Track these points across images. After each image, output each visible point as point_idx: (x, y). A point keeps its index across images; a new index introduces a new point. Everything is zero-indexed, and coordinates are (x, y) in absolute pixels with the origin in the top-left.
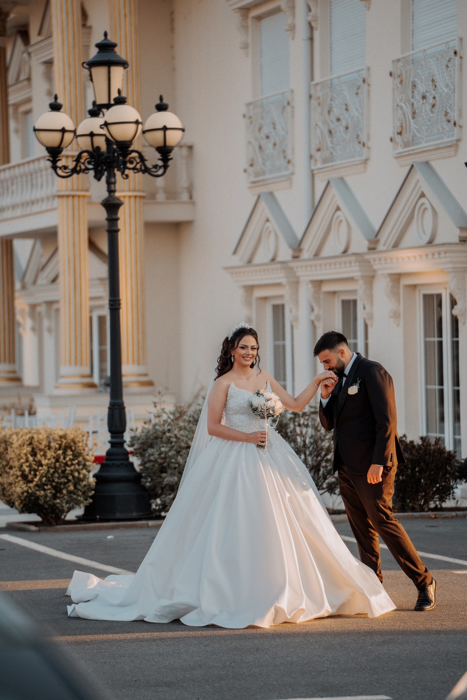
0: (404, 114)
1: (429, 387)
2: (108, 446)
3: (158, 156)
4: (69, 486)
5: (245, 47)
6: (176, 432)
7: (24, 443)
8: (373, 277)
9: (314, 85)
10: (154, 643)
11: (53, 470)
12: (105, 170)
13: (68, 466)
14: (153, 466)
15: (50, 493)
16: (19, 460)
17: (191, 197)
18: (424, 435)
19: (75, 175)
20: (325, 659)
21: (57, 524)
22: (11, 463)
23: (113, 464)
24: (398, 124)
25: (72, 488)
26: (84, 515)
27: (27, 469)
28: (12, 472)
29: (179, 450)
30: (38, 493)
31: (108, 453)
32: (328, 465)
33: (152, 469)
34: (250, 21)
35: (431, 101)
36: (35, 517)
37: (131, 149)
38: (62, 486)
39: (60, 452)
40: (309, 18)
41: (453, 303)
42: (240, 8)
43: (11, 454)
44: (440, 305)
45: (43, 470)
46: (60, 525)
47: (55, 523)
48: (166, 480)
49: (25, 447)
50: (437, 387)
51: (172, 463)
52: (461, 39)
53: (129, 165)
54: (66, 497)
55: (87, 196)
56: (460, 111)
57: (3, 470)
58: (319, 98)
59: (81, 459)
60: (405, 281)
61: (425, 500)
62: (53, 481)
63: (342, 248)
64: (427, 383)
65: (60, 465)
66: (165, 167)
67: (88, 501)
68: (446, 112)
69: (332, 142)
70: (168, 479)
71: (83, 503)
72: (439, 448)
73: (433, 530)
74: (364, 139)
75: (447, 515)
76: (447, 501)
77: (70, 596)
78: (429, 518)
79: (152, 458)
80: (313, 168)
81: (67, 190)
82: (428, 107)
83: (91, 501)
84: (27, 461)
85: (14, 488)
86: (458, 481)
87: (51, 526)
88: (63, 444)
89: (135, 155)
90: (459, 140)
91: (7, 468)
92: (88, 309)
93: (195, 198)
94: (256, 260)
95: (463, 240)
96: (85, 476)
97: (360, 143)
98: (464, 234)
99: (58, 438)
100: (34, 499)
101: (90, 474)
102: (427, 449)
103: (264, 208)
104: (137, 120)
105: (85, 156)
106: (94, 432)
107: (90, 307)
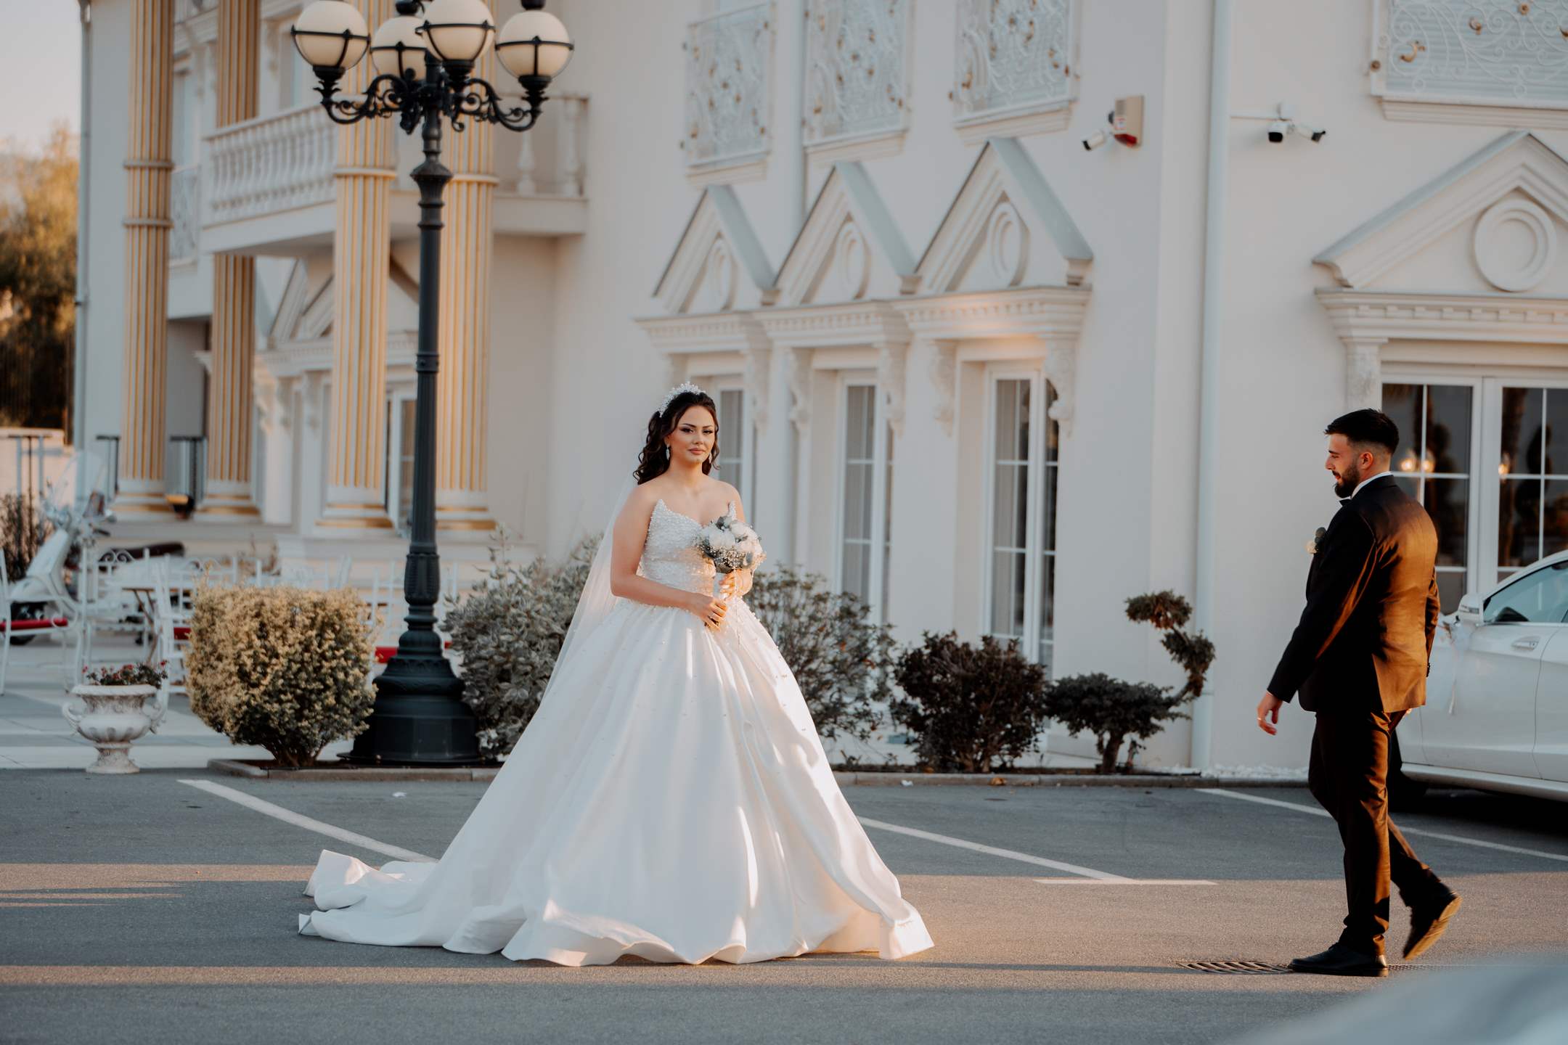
0: (975, 50)
1: (1000, 549)
2: (404, 628)
3: (522, 91)
4: (327, 698)
6: (530, 607)
7: (246, 614)
8: (907, 344)
10: (466, 991)
11: (299, 666)
12: (422, 113)
13: (326, 660)
14: (486, 667)
15: (291, 708)
16: (235, 644)
17: (581, 191)
18: (987, 632)
19: (364, 119)
20: (795, 1033)
21: (302, 767)
22: (220, 650)
23: (412, 661)
24: (964, 69)
25: (331, 701)
26: (352, 753)
27: (249, 662)
28: (221, 666)
30: (268, 706)
31: (403, 641)
32: (811, 680)
33: (483, 674)
35: (1025, 28)
36: (261, 753)
37: (470, 76)
38: (313, 697)
39: (313, 633)
41: (1052, 396)
43: (220, 633)
44: (1026, 401)
45: (279, 665)
46: (307, 767)
47: (298, 765)
48: (508, 694)
49: (247, 620)
50: (1015, 550)
51: (521, 663)
53: (465, 106)
54: (319, 718)
55: (389, 178)
56: (1077, 49)
57: (206, 663)
58: (821, 18)
59: (350, 647)
60: (965, 354)
61: (983, 752)
62: (297, 686)
63: (853, 290)
64: (995, 543)
65: (311, 657)
66: (535, 113)
67: (360, 727)
68: (1052, 50)
69: (842, 97)
70: (513, 693)
71: (352, 729)
72: (1015, 659)
73: (997, 805)
74: (899, 92)
75: (1023, 781)
76: (1023, 755)
77: (312, 897)
78: (991, 784)
79: (483, 653)
80: (806, 143)
81: (355, 165)
82: (1019, 39)
83: (367, 726)
84: (250, 646)
85: (223, 697)
86: (1045, 718)
87: (291, 770)
88: (319, 618)
89: (478, 89)
90: (1072, 101)
91: (212, 658)
92: (383, 388)
93: (589, 192)
94: (695, 308)
95: (1075, 283)
96: (357, 679)
97: (893, 100)
98: (1076, 272)
99: (309, 607)
100: (260, 719)
101: (366, 677)
102: (992, 659)
103: (713, 214)
104: (486, 22)
105: (384, 86)
106: (380, 605)
107: (388, 383)
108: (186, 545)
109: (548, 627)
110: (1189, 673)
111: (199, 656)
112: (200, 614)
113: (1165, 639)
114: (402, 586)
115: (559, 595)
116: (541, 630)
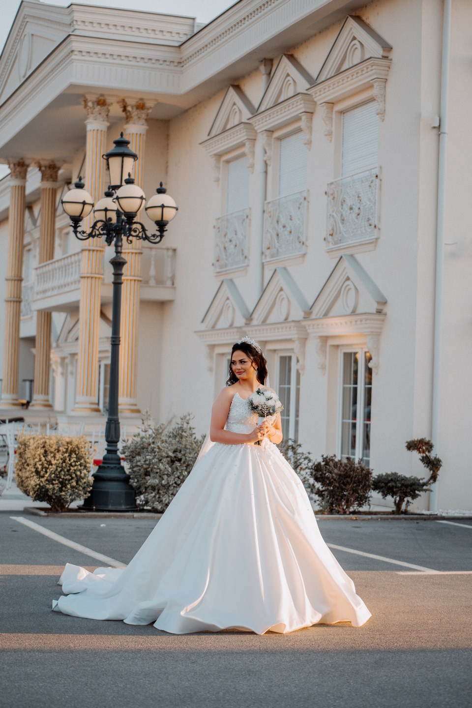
0: (335, 221)
1: (344, 421)
2: (105, 452)
3: (157, 228)
4: (72, 482)
5: (217, 180)
6: (159, 444)
7: (39, 446)
8: (306, 339)
9: (267, 203)
11: (61, 469)
12: (115, 236)
13: (72, 466)
14: (140, 470)
15: (57, 487)
16: (34, 459)
17: (173, 284)
18: (348, 456)
19: (91, 238)
21: (62, 511)
22: (28, 462)
23: (108, 467)
24: (331, 229)
25: (74, 484)
26: (83, 505)
27: (40, 467)
28: (28, 468)
29: (160, 458)
30: (48, 486)
31: (105, 458)
33: (138, 472)
34: (221, 163)
35: (356, 210)
36: (45, 505)
37: (134, 221)
38: (67, 482)
39: (67, 455)
40: (265, 158)
42: (215, 155)
43: (28, 455)
45: (52, 468)
46: (64, 512)
47: (60, 511)
48: (149, 481)
49: (39, 449)
50: (352, 421)
51: (155, 468)
52: (381, 167)
53: (133, 233)
54: (69, 491)
55: (101, 278)
56: (379, 218)
57: (22, 467)
58: (270, 212)
59: (82, 461)
60: (331, 342)
61: (347, 505)
62: (60, 477)
63: (283, 317)
64: (343, 418)
65: (66, 465)
66: (161, 236)
67: (87, 495)
68: (369, 219)
69: (278, 242)
70: (152, 481)
71: (83, 496)
73: (358, 530)
74: (303, 239)
75: (365, 518)
76: (364, 506)
77: (62, 586)
78: (351, 519)
79: (139, 464)
80: (264, 261)
81: (88, 273)
82: (354, 216)
83: (90, 495)
84: (40, 460)
85: (29, 481)
86: (373, 491)
87: (57, 513)
88: (69, 449)
89: (139, 226)
90: (377, 239)
91: (25, 465)
92: (97, 360)
93: (176, 284)
94: (218, 326)
95: (379, 312)
96: (85, 475)
97: (300, 242)
98: (380, 307)
99: (65, 444)
100: (45, 491)
101: (89, 474)
102: (352, 466)
103: (226, 290)
104: (142, 196)
105: (99, 224)
106: (95, 442)
107: (99, 358)
108: (25, 418)
109: (167, 453)
110: (432, 472)
111: (20, 464)
112: (20, 446)
113: (421, 458)
114: (104, 434)
115: (170, 439)
116: (164, 454)
